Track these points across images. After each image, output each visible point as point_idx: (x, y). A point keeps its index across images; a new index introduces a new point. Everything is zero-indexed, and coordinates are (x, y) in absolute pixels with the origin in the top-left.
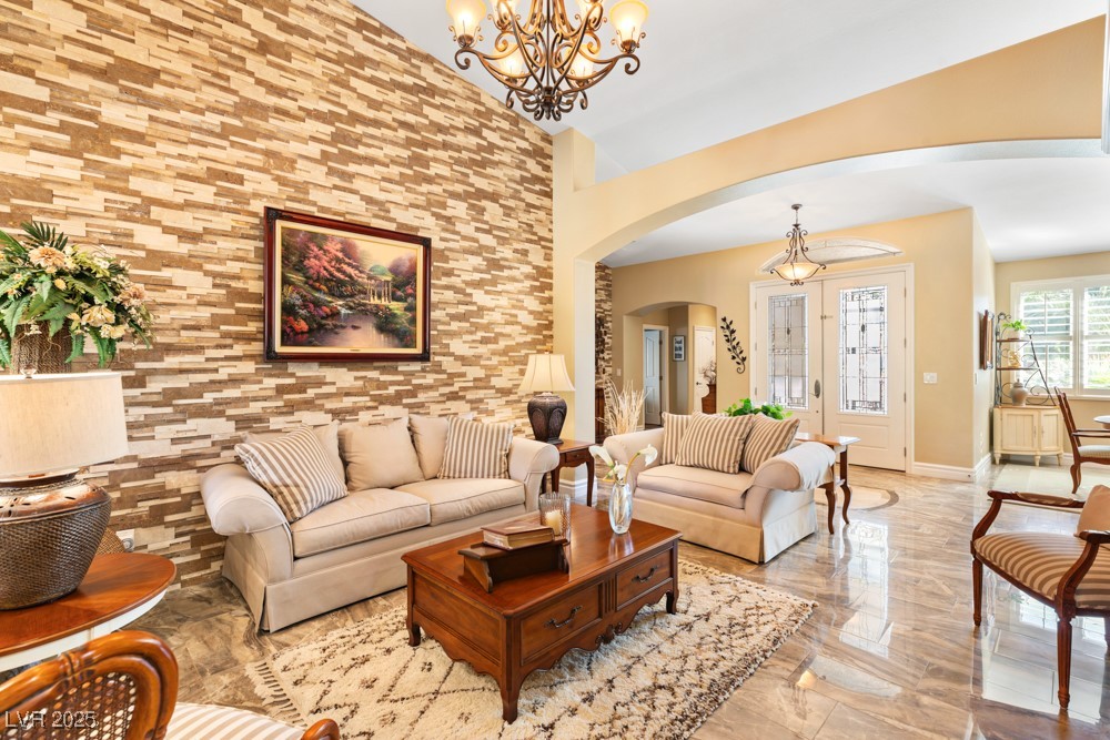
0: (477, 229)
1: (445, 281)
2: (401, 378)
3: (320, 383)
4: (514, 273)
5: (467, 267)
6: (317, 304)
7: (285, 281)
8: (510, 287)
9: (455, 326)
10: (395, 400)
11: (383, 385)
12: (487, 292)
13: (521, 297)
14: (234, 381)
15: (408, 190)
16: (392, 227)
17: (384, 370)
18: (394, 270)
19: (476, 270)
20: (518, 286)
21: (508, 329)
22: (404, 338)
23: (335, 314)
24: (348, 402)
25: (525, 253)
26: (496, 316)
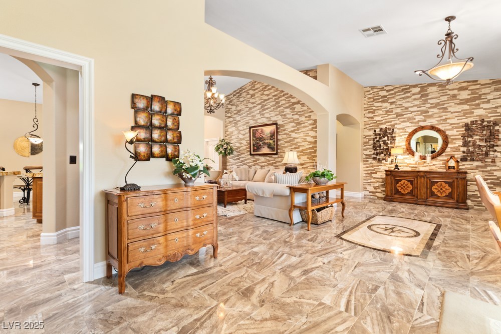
0: (293, 115)
1: (283, 132)
2: (273, 159)
3: (259, 160)
4: (306, 124)
5: (290, 127)
6: (258, 143)
7: (253, 140)
8: (304, 129)
9: (286, 145)
10: (272, 164)
11: (269, 161)
12: (296, 133)
13: (308, 132)
14: (248, 159)
15: (275, 112)
16: (271, 122)
17: (270, 157)
18: (271, 133)
19: (292, 127)
20: (307, 128)
21: (303, 144)
22: (273, 149)
23: (260, 145)
24: (263, 164)
25: (310, 116)
26: (299, 140)
